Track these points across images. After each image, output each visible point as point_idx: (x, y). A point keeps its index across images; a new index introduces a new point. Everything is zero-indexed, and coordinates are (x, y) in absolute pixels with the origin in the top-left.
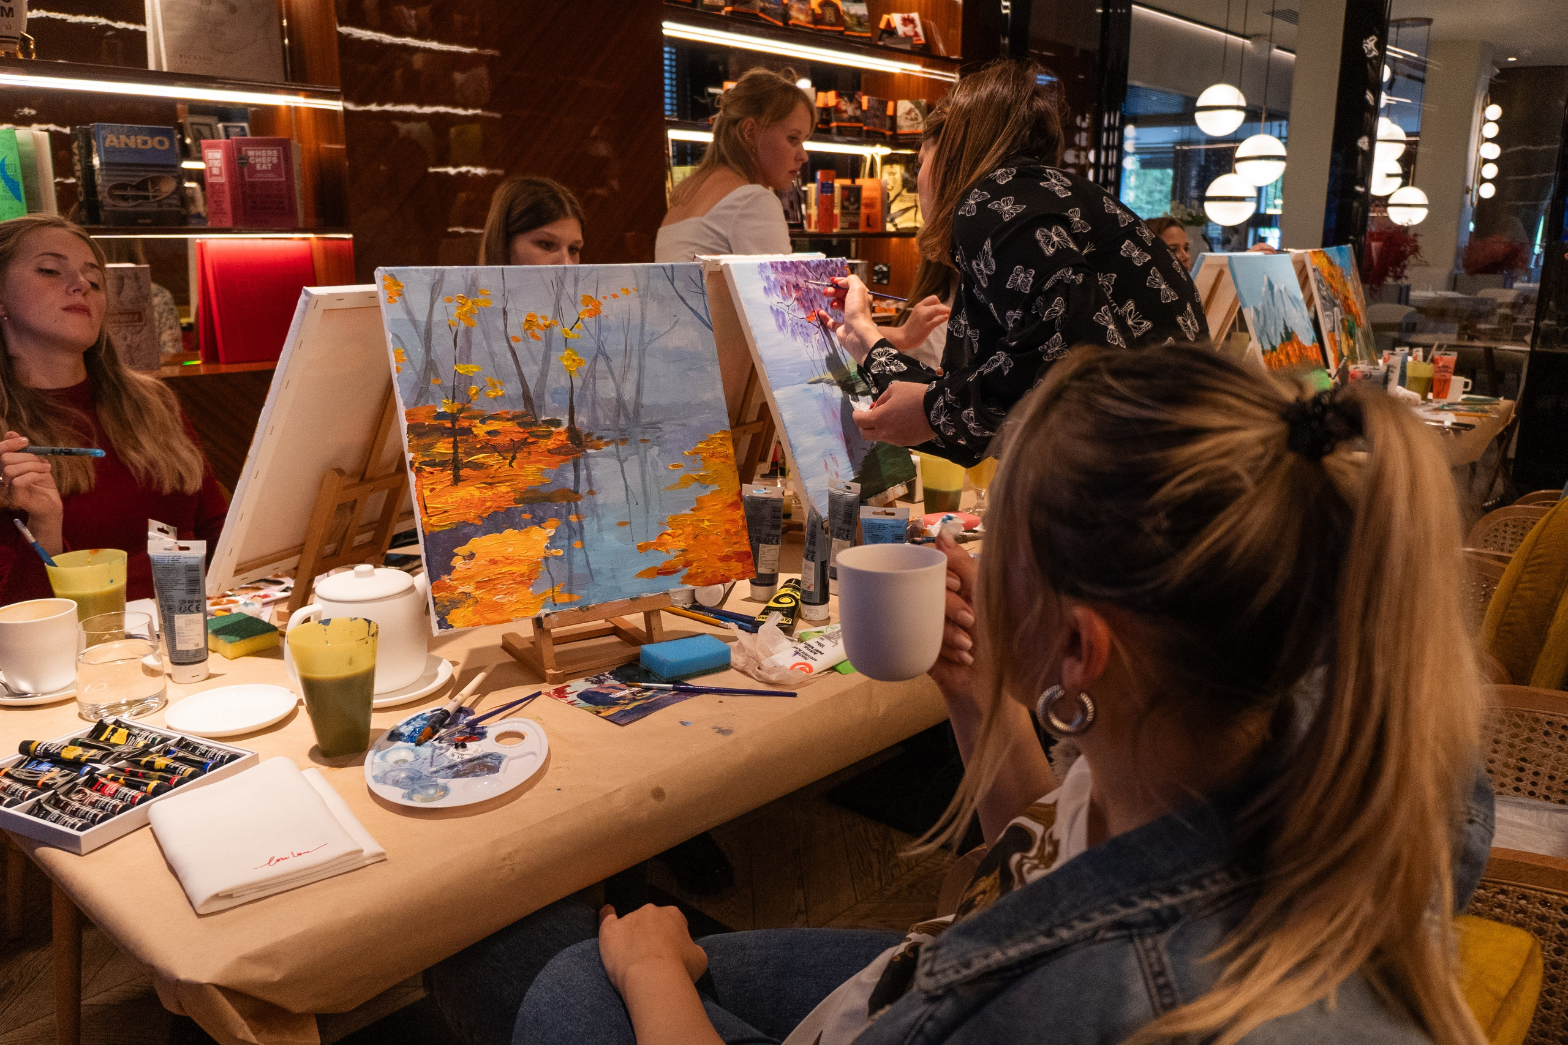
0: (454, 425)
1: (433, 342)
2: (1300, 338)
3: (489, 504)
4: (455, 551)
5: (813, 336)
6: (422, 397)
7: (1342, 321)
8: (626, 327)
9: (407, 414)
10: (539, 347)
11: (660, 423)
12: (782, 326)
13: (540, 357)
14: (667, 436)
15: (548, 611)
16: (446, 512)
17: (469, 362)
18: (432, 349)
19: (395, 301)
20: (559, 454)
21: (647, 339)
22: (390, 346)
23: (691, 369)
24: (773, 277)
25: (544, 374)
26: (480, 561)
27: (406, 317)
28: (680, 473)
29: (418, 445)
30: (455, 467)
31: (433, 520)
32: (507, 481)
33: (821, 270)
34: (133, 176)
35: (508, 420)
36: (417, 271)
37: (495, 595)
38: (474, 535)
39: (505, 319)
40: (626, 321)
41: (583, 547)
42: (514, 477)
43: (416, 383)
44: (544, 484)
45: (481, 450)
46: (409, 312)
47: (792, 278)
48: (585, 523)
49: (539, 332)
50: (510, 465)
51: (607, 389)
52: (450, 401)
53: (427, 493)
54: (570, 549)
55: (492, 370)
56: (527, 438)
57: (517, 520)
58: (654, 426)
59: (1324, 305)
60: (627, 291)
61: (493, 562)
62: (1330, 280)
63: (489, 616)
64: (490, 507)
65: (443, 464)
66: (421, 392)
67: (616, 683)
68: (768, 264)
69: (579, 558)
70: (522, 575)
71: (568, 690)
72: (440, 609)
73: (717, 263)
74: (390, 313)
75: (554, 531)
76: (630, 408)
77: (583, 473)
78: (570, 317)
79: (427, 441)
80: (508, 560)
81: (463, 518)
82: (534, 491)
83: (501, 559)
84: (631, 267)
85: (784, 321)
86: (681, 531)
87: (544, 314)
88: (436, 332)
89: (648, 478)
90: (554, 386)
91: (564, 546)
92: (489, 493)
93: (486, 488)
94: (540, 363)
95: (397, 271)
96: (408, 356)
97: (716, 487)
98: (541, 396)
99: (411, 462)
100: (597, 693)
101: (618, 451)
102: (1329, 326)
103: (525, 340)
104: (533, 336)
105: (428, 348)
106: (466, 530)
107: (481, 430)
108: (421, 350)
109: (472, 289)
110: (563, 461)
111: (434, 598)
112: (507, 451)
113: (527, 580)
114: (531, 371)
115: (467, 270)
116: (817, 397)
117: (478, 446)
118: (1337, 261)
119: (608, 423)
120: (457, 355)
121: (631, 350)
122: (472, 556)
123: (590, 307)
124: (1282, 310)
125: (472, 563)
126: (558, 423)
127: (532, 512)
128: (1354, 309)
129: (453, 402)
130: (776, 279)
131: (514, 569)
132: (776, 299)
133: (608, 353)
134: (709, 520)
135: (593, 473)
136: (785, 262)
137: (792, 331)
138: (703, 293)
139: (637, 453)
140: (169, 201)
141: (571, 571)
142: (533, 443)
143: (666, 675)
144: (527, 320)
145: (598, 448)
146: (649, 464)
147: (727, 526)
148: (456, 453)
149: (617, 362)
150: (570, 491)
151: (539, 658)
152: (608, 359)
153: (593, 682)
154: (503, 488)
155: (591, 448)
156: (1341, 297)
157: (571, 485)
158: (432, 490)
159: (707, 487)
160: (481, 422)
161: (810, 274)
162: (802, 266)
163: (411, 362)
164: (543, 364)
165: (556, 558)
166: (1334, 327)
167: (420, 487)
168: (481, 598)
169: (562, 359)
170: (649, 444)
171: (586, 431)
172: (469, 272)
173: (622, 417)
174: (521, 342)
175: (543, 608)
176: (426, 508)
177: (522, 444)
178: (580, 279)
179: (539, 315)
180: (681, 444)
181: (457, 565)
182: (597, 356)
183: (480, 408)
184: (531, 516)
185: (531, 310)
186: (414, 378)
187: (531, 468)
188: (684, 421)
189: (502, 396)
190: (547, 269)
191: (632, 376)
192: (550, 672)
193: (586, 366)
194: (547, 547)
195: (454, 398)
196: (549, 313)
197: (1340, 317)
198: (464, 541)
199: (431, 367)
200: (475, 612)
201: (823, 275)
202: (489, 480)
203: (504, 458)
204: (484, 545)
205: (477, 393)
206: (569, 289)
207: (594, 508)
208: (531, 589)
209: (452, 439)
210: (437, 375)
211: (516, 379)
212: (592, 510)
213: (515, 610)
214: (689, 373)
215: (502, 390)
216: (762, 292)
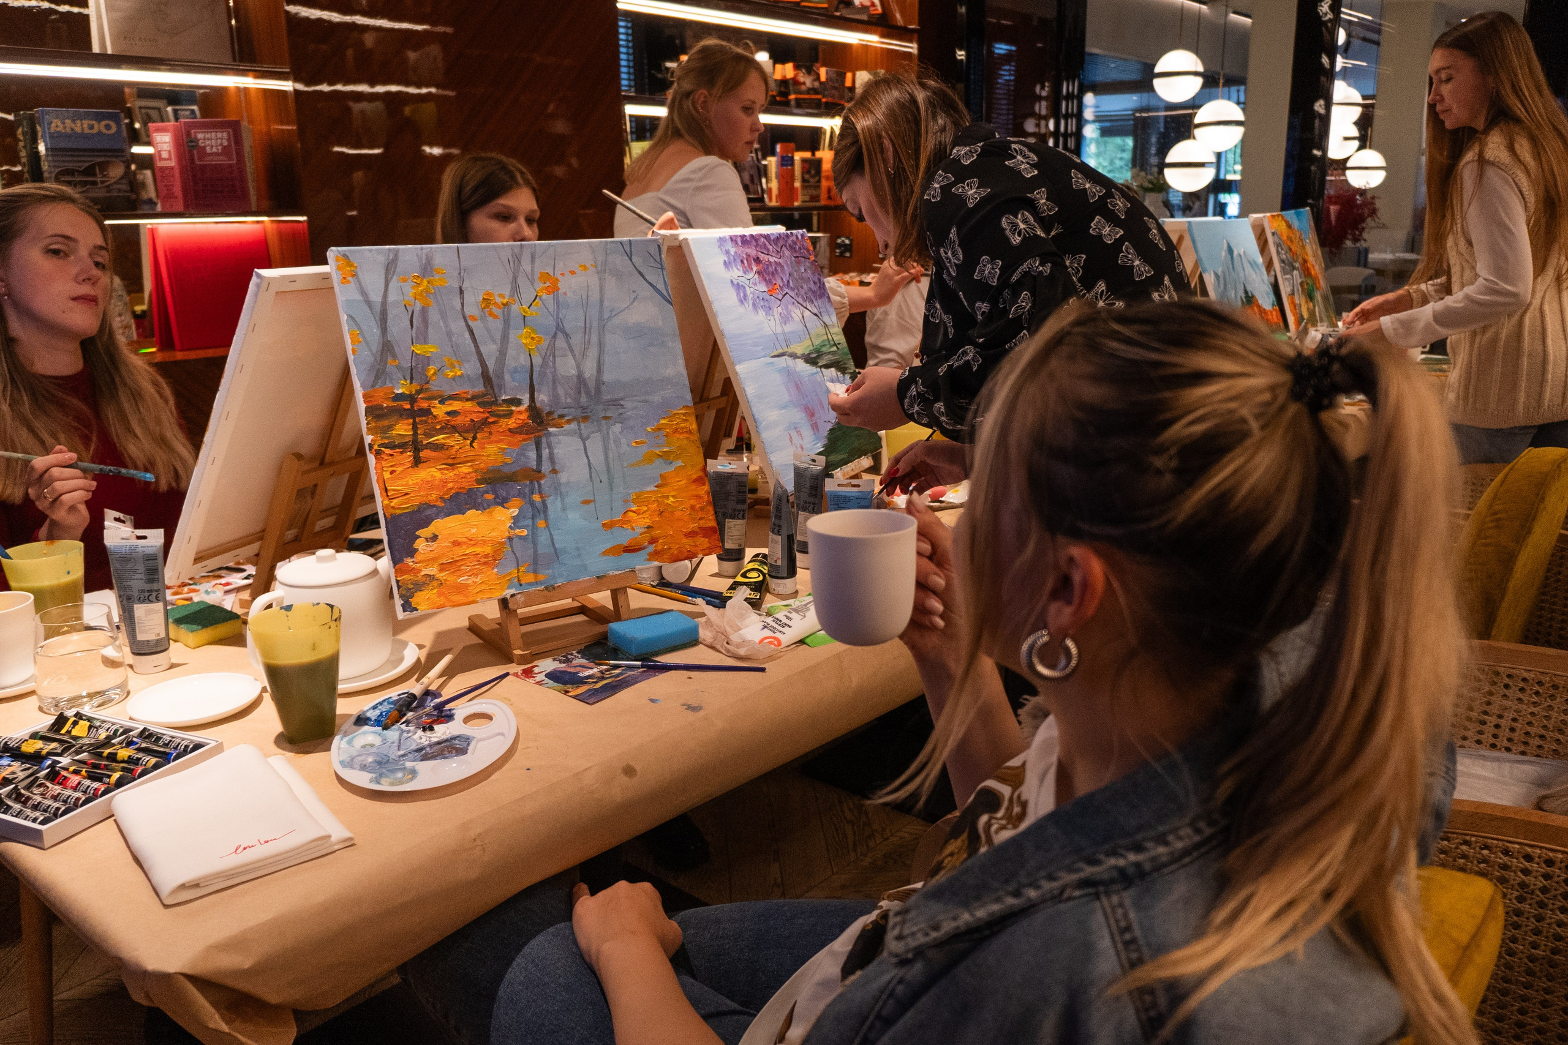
0: (412, 407)
1: (389, 323)
2: (1260, 302)
3: (450, 485)
4: (417, 533)
5: (775, 309)
6: (379, 378)
7: (1302, 284)
8: (585, 304)
9: (364, 396)
10: (497, 325)
11: (622, 399)
12: (743, 300)
13: (498, 336)
14: (629, 413)
15: (513, 591)
16: (407, 494)
17: (426, 342)
18: (389, 329)
19: (349, 282)
20: (521, 433)
21: (606, 316)
22: (345, 328)
23: (652, 345)
24: (732, 251)
25: (503, 353)
26: (443, 543)
27: (361, 298)
28: (644, 449)
29: (376, 427)
30: (415, 449)
31: (394, 503)
32: (468, 462)
33: (781, 243)
34: (80, 161)
35: (468, 400)
36: (370, 251)
37: (460, 576)
38: (437, 516)
39: (462, 298)
40: (584, 297)
41: (547, 526)
42: (477, 457)
43: (373, 366)
44: (506, 464)
45: (441, 431)
46: (363, 293)
47: (752, 252)
48: (549, 501)
49: (495, 310)
50: (471, 445)
51: (567, 367)
52: (408, 381)
53: (387, 475)
54: (534, 528)
55: (450, 350)
56: (488, 418)
57: (480, 500)
58: (616, 403)
59: (1283, 269)
60: (585, 267)
61: (456, 543)
62: (1289, 243)
63: (453, 598)
64: (451, 489)
65: (403, 446)
66: (378, 373)
67: (584, 661)
68: (728, 237)
69: (543, 538)
70: (486, 556)
71: (536, 670)
72: (404, 592)
73: (675, 237)
74: (345, 294)
75: (518, 511)
76: (591, 384)
77: (545, 452)
78: (527, 295)
79: (386, 423)
80: (472, 541)
81: (425, 500)
82: (496, 470)
83: (465, 540)
84: (589, 243)
85: (745, 296)
86: (645, 508)
87: (502, 292)
88: (392, 313)
89: (611, 455)
90: (514, 365)
91: (528, 526)
92: (450, 474)
93: (447, 469)
94: (499, 342)
95: (349, 251)
96: (364, 337)
97: (679, 463)
98: (500, 376)
99: (370, 445)
100: (565, 672)
101: (580, 429)
102: (1289, 290)
103: (483, 318)
104: (491, 314)
105: (384, 329)
106: (428, 512)
107: (440, 411)
108: (376, 331)
109: (427, 268)
110: (524, 440)
111: (398, 582)
112: (467, 431)
113: (491, 561)
114: (490, 350)
115: (422, 249)
116: (780, 371)
117: (438, 427)
118: (1296, 224)
119: (569, 400)
120: (414, 335)
121: (591, 327)
122: (435, 538)
123: (548, 284)
124: (1242, 274)
125: (435, 545)
126: (517, 402)
127: (495, 492)
128: (1313, 273)
129: (411, 383)
130: (735, 252)
131: (478, 550)
132: (736, 273)
133: (568, 331)
134: (673, 497)
135: (555, 451)
136: (745, 236)
137: (754, 304)
138: (662, 268)
139: (599, 431)
140: (118, 186)
141: (535, 551)
142: (493, 423)
143: (634, 652)
144: (484, 299)
145: (559, 426)
146: (612, 441)
147: (693, 502)
148: (415, 434)
149: (577, 340)
150: (533, 470)
151: (506, 639)
152: (567, 335)
153: (561, 662)
154: (465, 469)
155: (554, 426)
156: (1300, 260)
157: (533, 464)
158: (392, 472)
159: (671, 463)
160: (440, 402)
161: (771, 247)
162: (762, 239)
163: (367, 343)
164: (502, 342)
165: (521, 538)
166: (1293, 290)
167: (380, 470)
168: (446, 580)
169: (521, 337)
170: (611, 421)
171: (547, 409)
172: (424, 251)
173: (583, 395)
174: (479, 321)
175: (509, 588)
176: (386, 490)
177: (483, 424)
178: (537, 256)
179: (496, 293)
180: (645, 420)
181: (420, 548)
182: (556, 333)
183: (439, 389)
184: (493, 496)
185: (488, 288)
186: (371, 359)
187: (492, 448)
188: (648, 398)
189: (461, 376)
190: (503, 247)
191: (593, 353)
192: (517, 652)
193: (545, 344)
194: (510, 527)
195: (412, 379)
196: (507, 292)
197: (1299, 281)
198: (426, 523)
199: (387, 348)
200: (440, 595)
201: (784, 248)
202: (450, 461)
203: (465, 439)
204: (446, 526)
205: (435, 374)
206: (526, 266)
207: (557, 488)
208: (496, 570)
209: (411, 421)
210: (394, 356)
211: (474, 358)
212: (556, 489)
213: (481, 591)
214: (652, 349)
215: (460, 370)
216: (722, 266)
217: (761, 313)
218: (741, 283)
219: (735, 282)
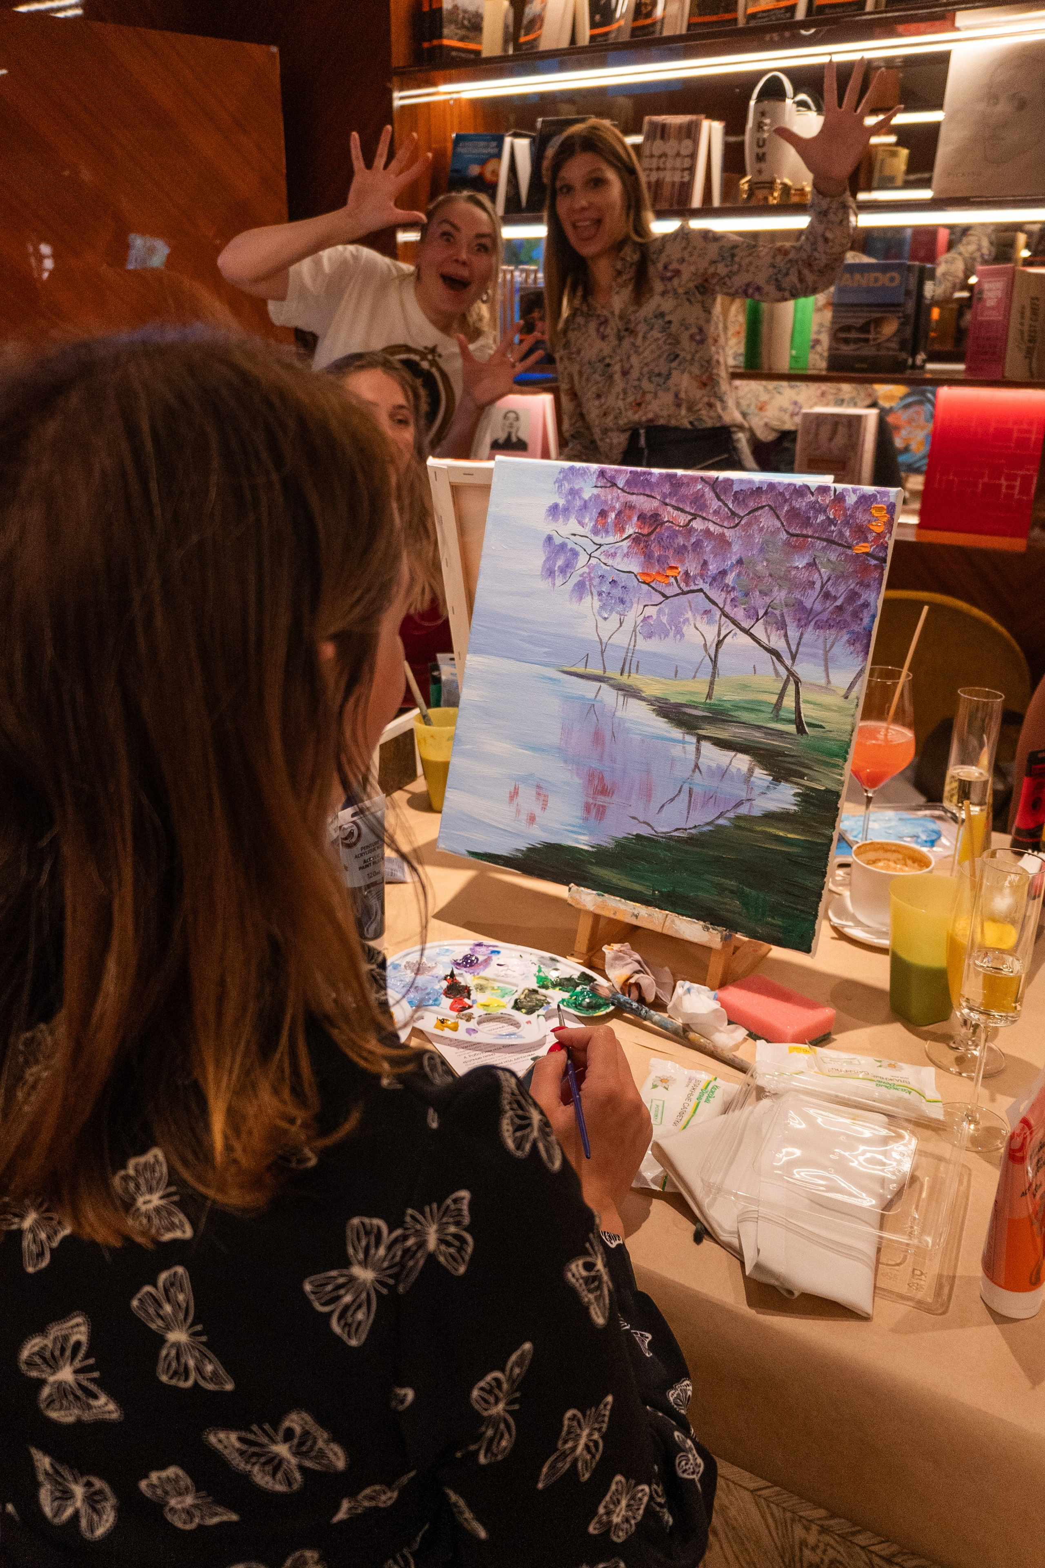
216: (543, 512)
217: (590, 604)
218: (570, 545)
219: (558, 541)
